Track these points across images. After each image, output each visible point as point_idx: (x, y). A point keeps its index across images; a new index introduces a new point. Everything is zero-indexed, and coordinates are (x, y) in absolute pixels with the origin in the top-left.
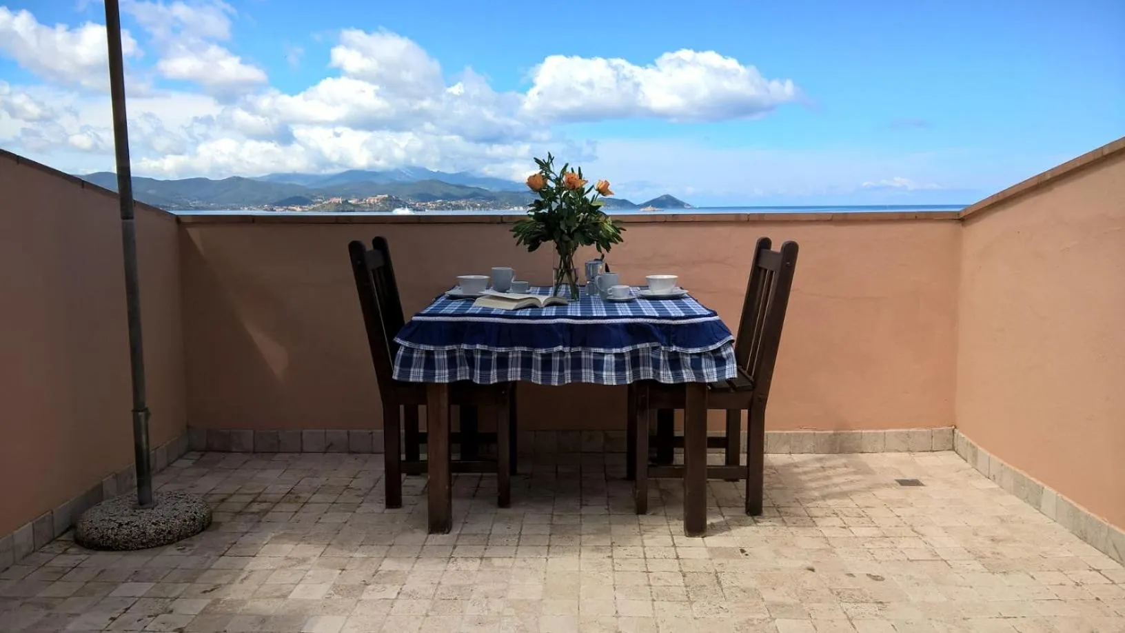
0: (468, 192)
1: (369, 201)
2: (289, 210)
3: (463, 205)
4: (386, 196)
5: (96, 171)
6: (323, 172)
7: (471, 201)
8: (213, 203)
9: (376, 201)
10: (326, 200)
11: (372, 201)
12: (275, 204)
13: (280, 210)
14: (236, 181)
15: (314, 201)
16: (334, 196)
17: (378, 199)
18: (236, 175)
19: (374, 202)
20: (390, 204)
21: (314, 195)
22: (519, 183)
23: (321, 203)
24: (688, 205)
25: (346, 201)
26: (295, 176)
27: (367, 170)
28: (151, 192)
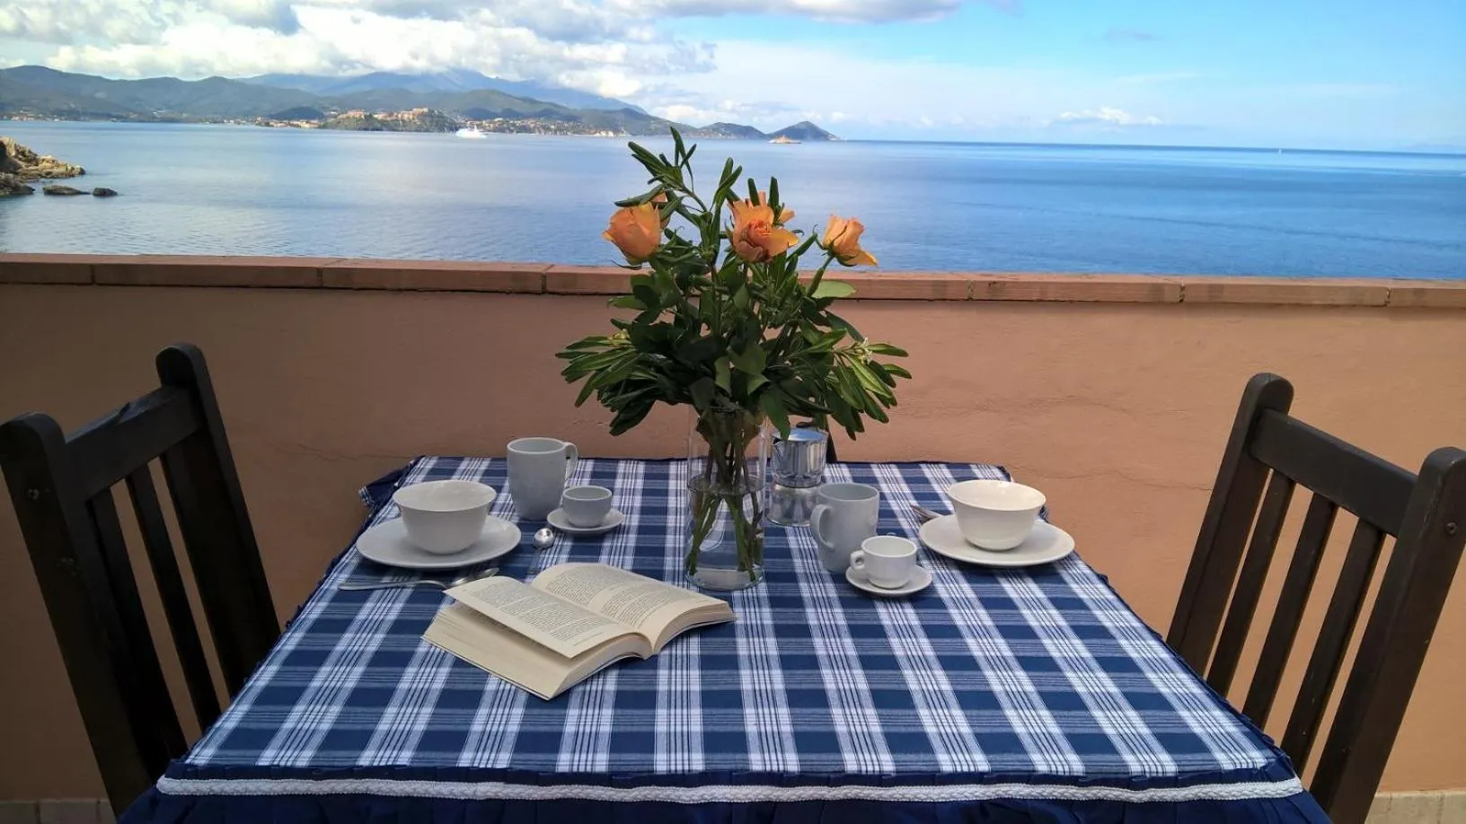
0: (539, 109)
1: (402, 116)
2: (292, 125)
3: (532, 126)
4: (426, 110)
5: (20, 63)
6: (341, 74)
7: (542, 122)
8: (186, 112)
9: (411, 117)
10: (343, 113)
11: (406, 116)
12: (272, 117)
13: (279, 125)
14: (217, 83)
15: (326, 114)
16: (353, 108)
17: (414, 115)
18: (218, 75)
19: (409, 118)
20: (431, 122)
21: (326, 105)
22: (608, 99)
23: (335, 117)
24: (833, 136)
25: (371, 116)
26: (301, 78)
27: (400, 73)
28: (100, 95)
